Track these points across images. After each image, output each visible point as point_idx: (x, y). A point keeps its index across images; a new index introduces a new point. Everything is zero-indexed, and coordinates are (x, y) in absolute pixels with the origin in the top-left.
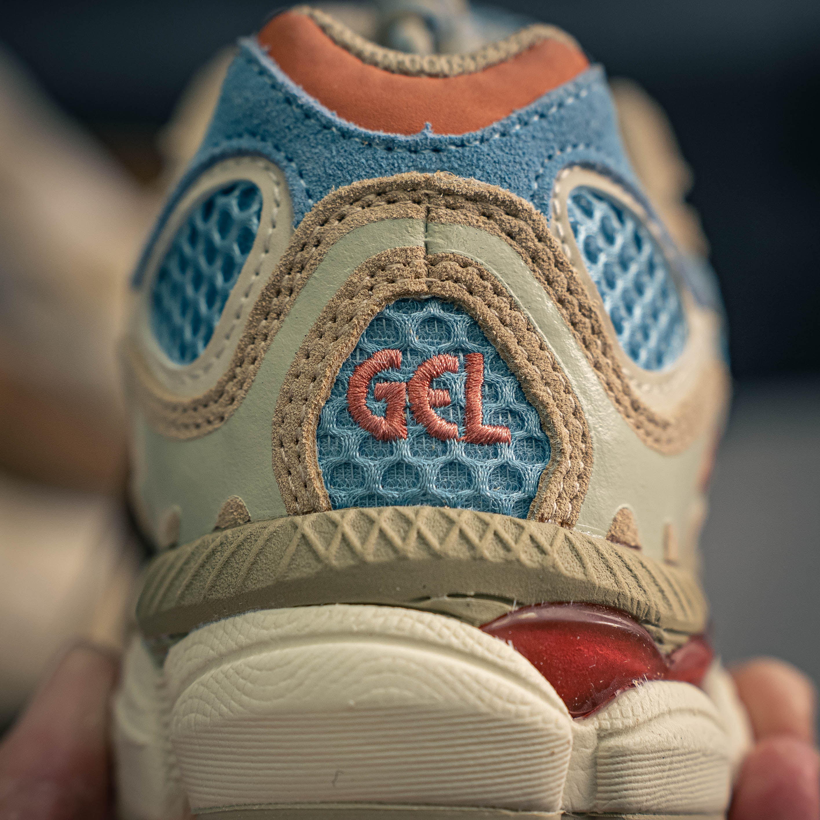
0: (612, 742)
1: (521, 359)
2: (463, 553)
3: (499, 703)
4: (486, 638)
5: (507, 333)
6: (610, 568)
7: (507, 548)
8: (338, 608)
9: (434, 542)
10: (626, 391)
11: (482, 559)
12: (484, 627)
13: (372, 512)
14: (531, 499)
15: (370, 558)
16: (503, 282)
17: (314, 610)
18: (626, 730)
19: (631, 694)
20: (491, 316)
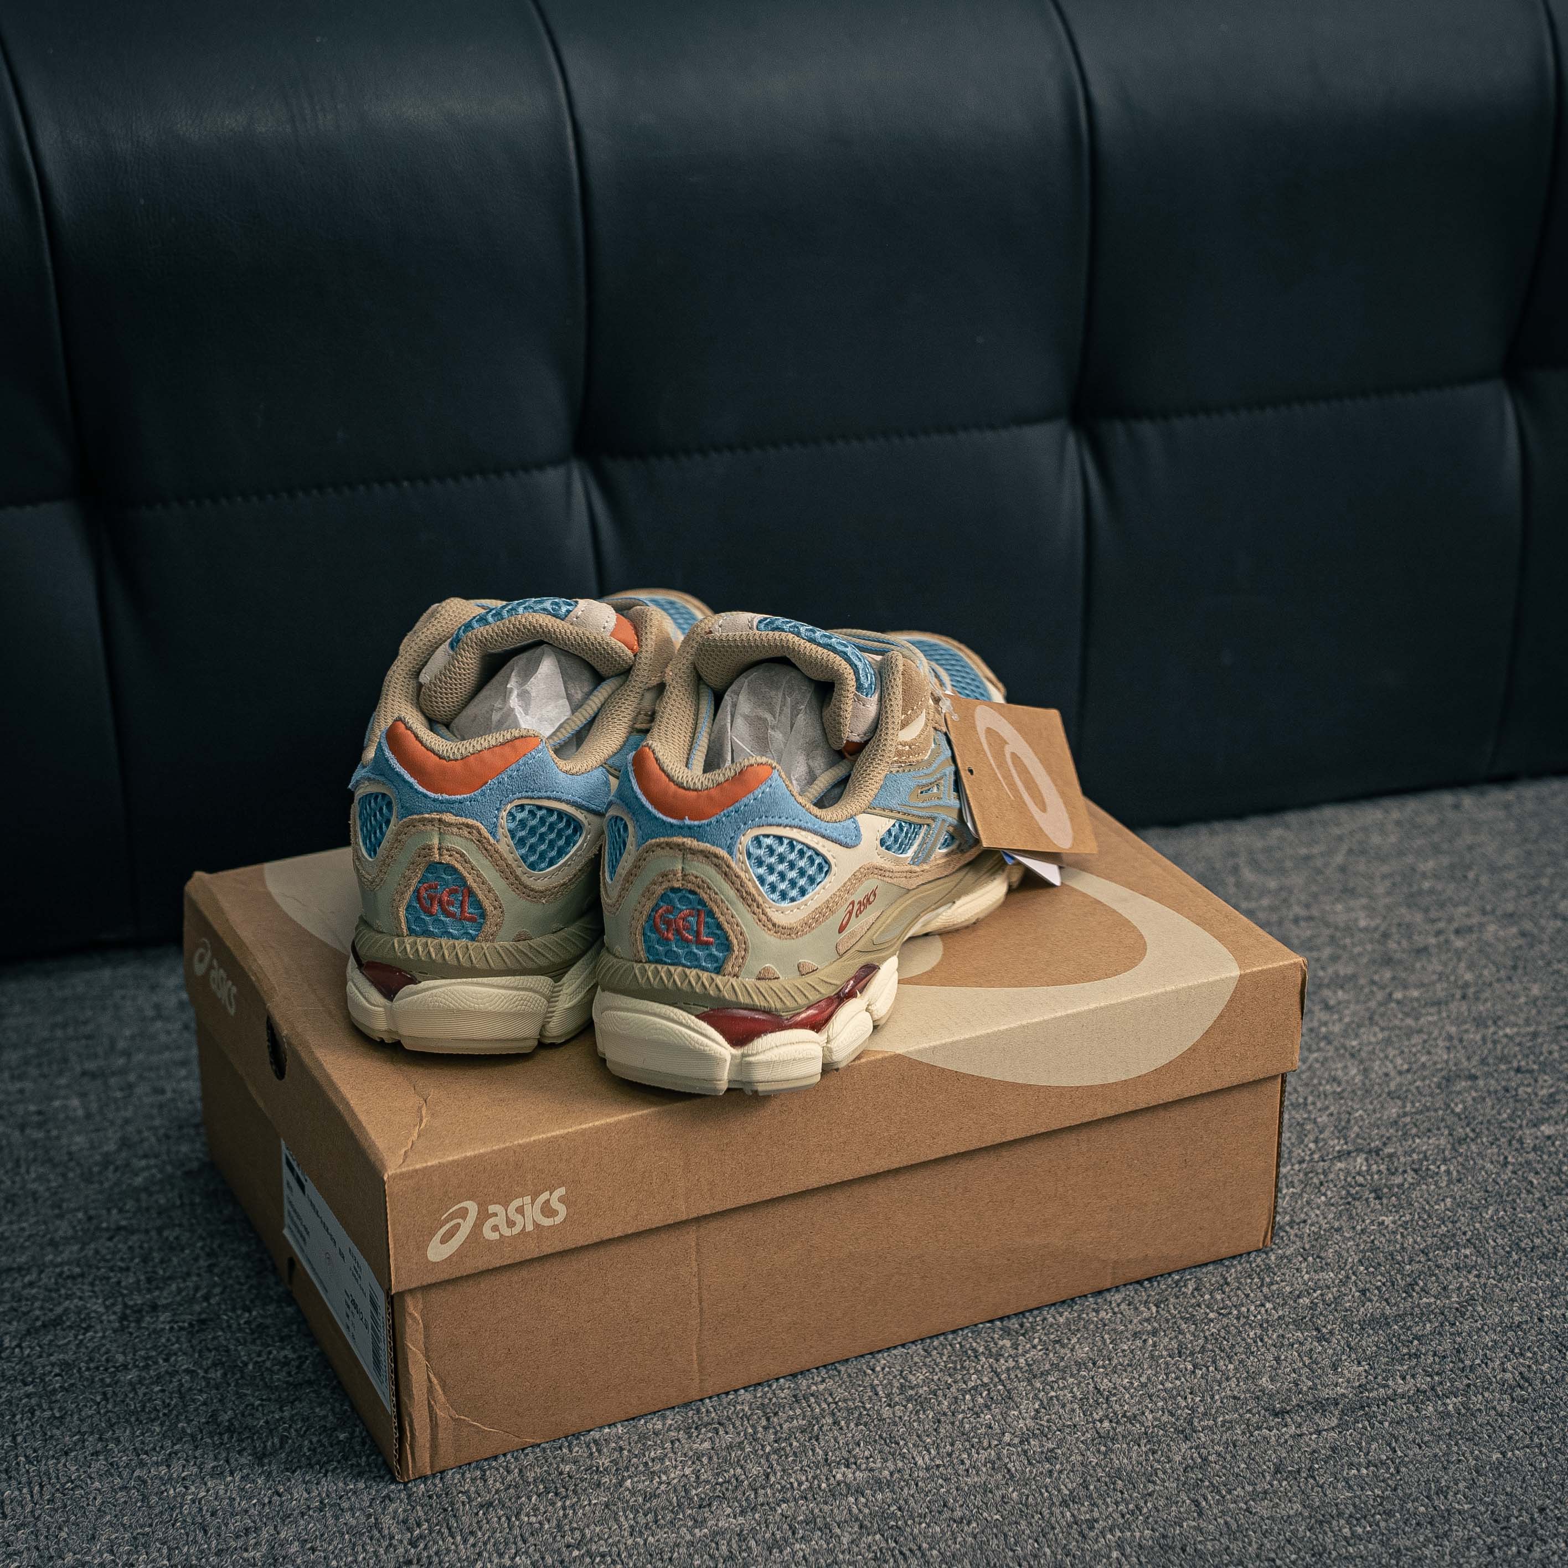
0: (747, 1059)
1: (718, 915)
2: (689, 990)
3: (697, 1046)
4: (696, 1020)
5: (712, 904)
6: (749, 993)
7: (705, 988)
8: (646, 1002)
9: (679, 983)
10: (769, 920)
11: (696, 992)
12: (697, 1016)
13: (659, 967)
14: (720, 967)
15: (655, 986)
16: (712, 885)
17: (638, 1001)
18: (753, 1055)
19: (760, 1040)
20: (705, 897)
